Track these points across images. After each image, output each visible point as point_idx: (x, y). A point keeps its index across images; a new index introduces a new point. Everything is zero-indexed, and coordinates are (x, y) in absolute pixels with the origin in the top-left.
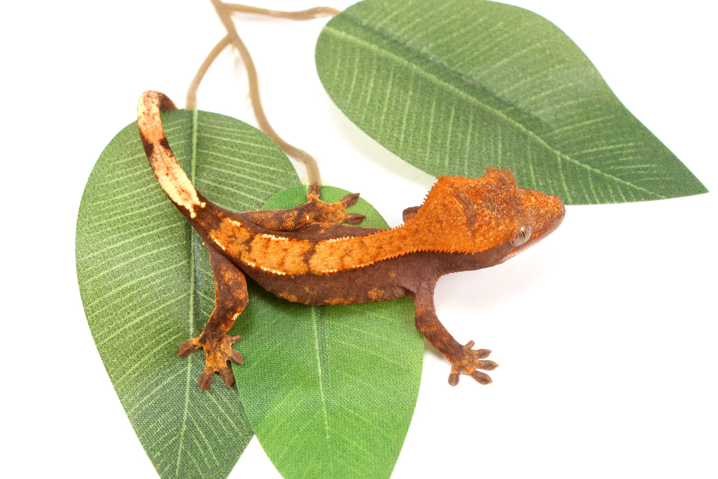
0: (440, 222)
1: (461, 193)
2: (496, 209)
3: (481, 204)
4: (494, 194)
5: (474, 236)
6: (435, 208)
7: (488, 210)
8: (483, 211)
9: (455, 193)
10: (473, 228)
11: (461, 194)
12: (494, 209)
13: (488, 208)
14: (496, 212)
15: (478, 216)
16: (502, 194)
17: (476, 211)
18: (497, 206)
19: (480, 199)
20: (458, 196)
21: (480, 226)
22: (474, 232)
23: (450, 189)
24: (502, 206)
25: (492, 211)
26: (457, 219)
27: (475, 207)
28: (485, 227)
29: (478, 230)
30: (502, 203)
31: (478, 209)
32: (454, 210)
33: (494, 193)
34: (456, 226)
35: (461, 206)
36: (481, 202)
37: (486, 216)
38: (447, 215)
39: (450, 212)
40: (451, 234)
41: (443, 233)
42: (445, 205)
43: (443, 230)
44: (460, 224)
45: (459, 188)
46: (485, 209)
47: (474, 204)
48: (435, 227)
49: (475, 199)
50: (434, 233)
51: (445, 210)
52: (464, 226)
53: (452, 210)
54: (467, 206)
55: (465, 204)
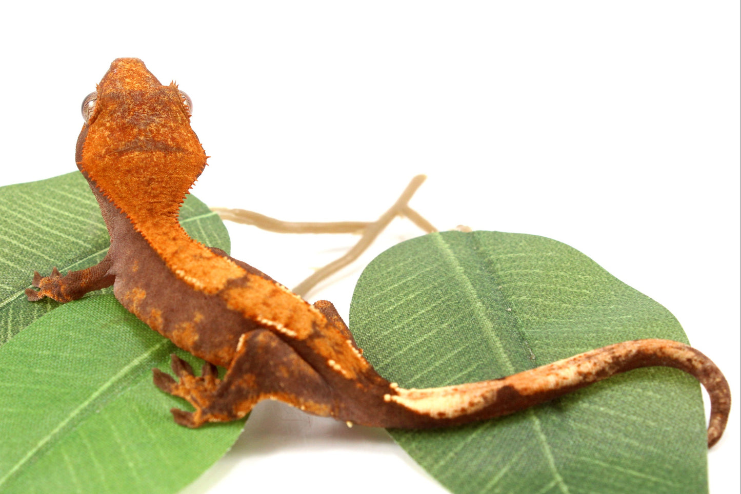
0: (151, 180)
1: (118, 148)
2: (151, 117)
3: (140, 130)
4: (127, 113)
5: (184, 150)
6: (127, 184)
7: (151, 125)
8: (151, 131)
9: (115, 155)
10: (174, 148)
11: (120, 148)
12: (149, 119)
13: (148, 124)
14: (155, 118)
15: (156, 139)
16: (130, 105)
17: (148, 139)
18: (146, 115)
19: (132, 129)
20: (121, 153)
21: (173, 139)
22: (179, 149)
23: (106, 159)
24: (146, 110)
25: (153, 122)
26: (155, 162)
27: (142, 138)
28: (176, 135)
29: (177, 144)
30: (141, 109)
31: (146, 136)
32: (142, 162)
33: (126, 111)
34: (164, 166)
35: (137, 153)
36: (136, 130)
37: (158, 131)
38: (144, 171)
39: (142, 168)
40: (172, 174)
41: (167, 183)
42: (129, 171)
43: (162, 181)
44: (163, 161)
45: (108, 149)
46: (148, 128)
47: (137, 138)
48: (153, 189)
49: (130, 135)
50: (162, 193)
51: (137, 172)
52: (169, 158)
53: (141, 164)
54: (138, 147)
55: (135, 148)
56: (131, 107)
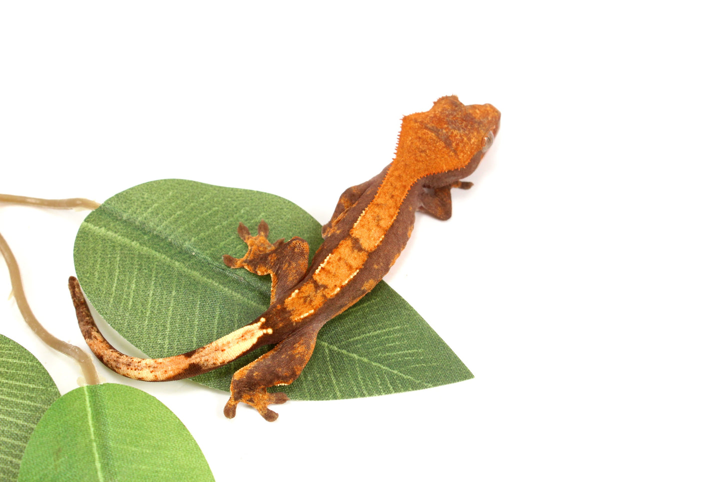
0: (424, 151)
2: (461, 128)
3: (447, 128)
4: (452, 117)
5: (456, 154)
6: (412, 143)
8: (452, 133)
9: (422, 126)
10: (453, 149)
11: (428, 125)
12: (459, 128)
13: (455, 129)
14: (462, 130)
15: (451, 138)
17: (447, 134)
18: (460, 125)
19: (445, 124)
20: (426, 128)
21: (457, 145)
22: (455, 151)
23: (416, 124)
24: (464, 124)
25: (459, 130)
26: (436, 145)
27: (444, 131)
28: (461, 145)
29: (457, 148)
30: (461, 121)
31: (447, 132)
32: (430, 140)
34: (438, 150)
35: (433, 134)
36: (446, 126)
37: (456, 135)
38: (426, 144)
39: (427, 142)
41: (431, 159)
42: (420, 138)
43: (429, 157)
44: (440, 148)
45: (423, 121)
46: (452, 130)
47: (442, 130)
48: (420, 156)
49: (441, 125)
50: (422, 161)
51: (423, 142)
52: (445, 149)
53: (429, 140)
54: (438, 133)
55: (435, 132)
56: (457, 116)
